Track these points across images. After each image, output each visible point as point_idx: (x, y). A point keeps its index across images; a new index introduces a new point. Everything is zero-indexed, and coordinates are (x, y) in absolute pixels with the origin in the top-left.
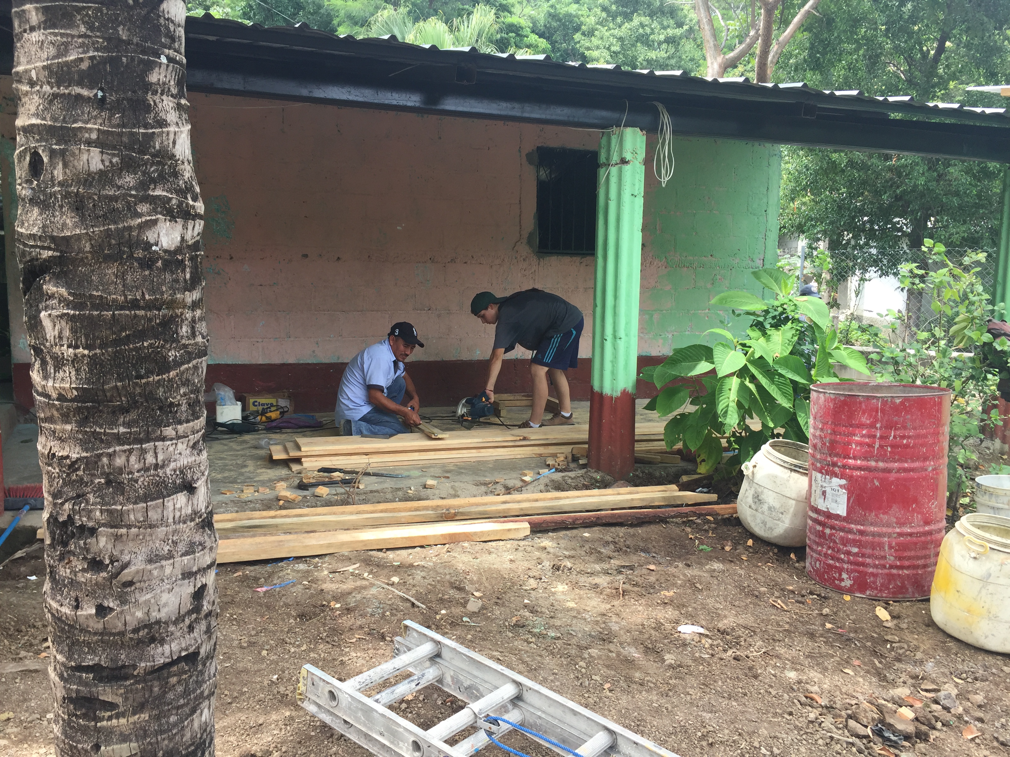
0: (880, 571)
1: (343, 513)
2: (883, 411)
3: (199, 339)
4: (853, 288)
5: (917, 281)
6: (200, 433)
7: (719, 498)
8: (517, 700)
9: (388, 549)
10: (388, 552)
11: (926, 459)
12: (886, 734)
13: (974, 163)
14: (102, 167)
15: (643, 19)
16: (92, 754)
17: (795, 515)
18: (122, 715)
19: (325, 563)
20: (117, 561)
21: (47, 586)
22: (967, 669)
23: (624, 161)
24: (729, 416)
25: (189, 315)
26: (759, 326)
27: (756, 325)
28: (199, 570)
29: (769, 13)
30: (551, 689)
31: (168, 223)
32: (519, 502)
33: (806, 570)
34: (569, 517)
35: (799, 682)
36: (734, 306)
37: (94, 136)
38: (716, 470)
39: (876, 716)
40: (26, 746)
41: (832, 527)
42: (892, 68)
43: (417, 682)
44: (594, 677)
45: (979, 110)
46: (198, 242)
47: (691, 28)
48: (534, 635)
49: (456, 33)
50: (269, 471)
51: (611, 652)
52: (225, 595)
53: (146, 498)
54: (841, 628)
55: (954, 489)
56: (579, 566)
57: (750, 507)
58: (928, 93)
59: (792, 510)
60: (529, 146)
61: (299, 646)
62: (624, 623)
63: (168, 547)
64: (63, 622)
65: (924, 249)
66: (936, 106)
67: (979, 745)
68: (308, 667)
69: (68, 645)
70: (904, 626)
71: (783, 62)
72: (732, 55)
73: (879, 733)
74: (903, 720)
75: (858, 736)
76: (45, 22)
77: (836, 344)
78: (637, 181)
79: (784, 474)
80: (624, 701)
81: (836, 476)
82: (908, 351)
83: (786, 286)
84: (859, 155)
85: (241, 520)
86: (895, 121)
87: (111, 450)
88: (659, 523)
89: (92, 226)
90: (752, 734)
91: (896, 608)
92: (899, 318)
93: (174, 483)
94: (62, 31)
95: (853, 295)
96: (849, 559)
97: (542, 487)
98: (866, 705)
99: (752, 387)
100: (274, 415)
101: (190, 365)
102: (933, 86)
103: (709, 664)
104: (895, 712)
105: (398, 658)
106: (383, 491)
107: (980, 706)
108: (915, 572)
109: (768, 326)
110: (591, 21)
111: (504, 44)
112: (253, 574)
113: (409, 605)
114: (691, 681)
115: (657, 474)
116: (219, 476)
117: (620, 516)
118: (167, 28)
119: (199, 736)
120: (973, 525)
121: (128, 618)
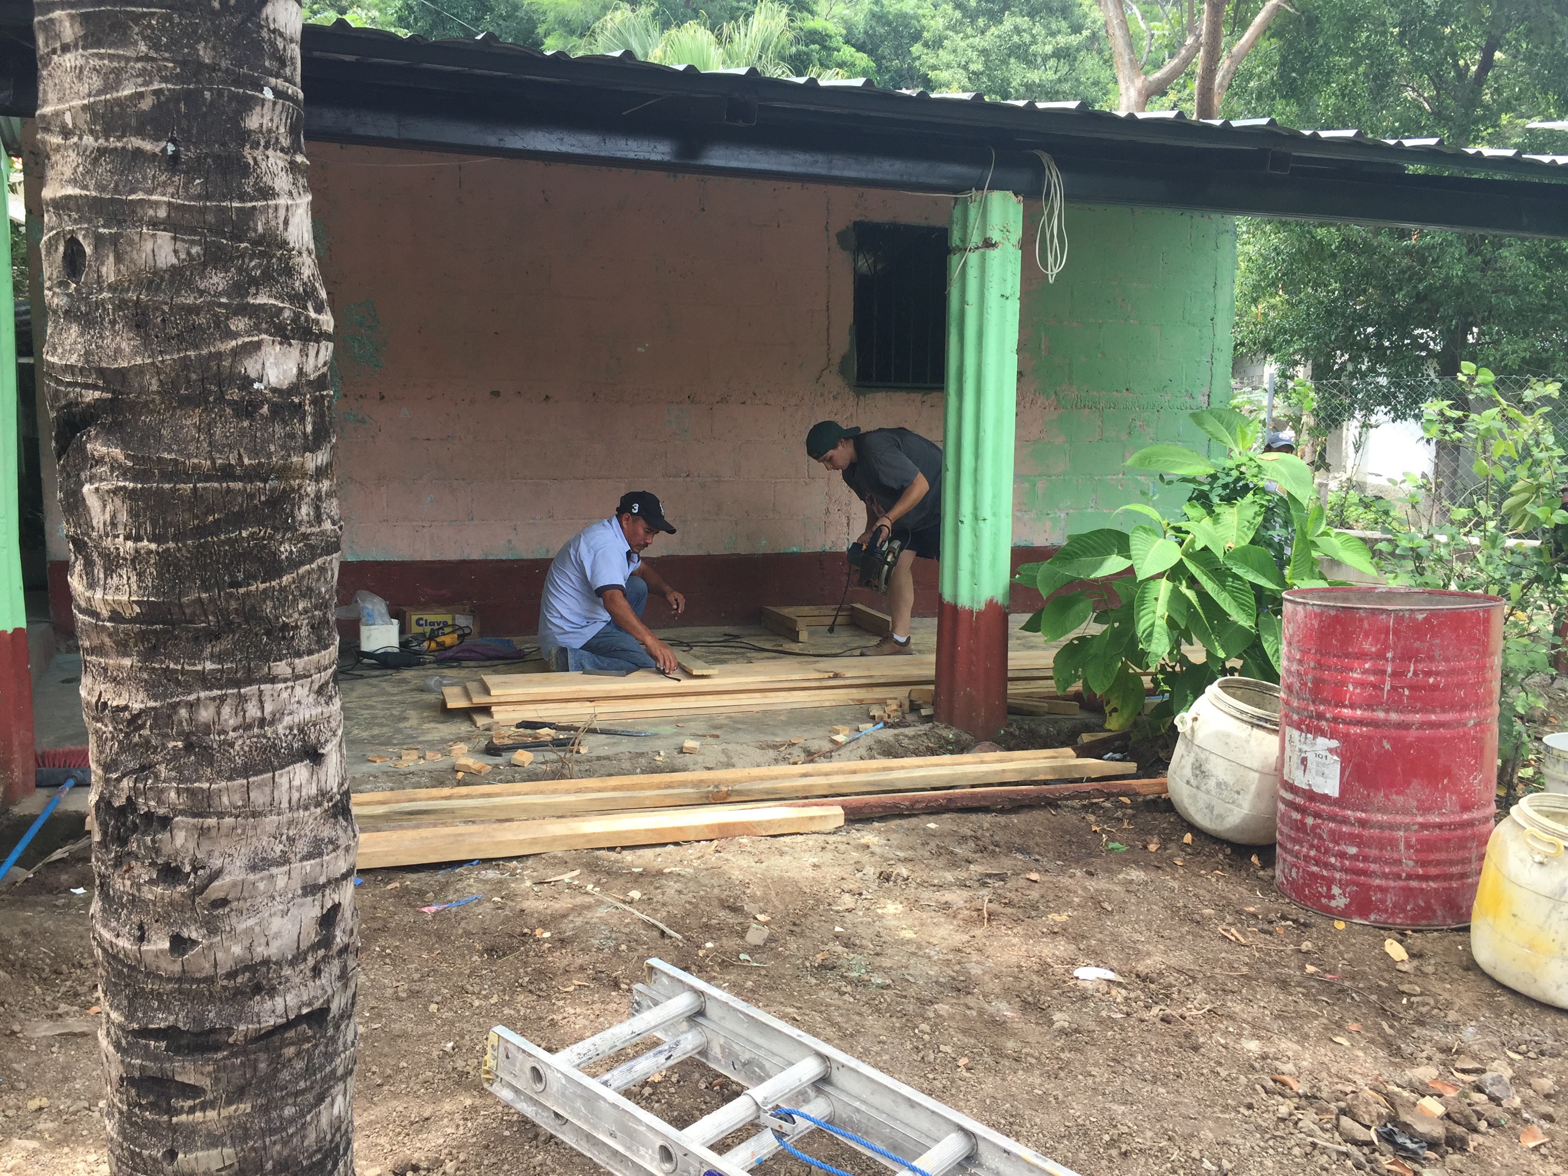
0: (1392, 884)
1: (554, 792)
2: (1396, 632)
3: (327, 526)
4: (1351, 439)
5: (1450, 428)
6: (330, 671)
7: (1139, 768)
8: (822, 1083)
9: (624, 848)
10: (625, 853)
11: (1464, 707)
12: (1400, 1140)
13: (1541, 242)
14: (175, 261)
15: (1019, 20)
16: (165, 1164)
17: (1258, 795)
18: (211, 1105)
19: (527, 868)
20: (203, 868)
21: (96, 907)
22: (1528, 1038)
23: (988, 244)
24: (1154, 641)
25: (310, 488)
26: (1202, 499)
27: (1197, 498)
28: (329, 882)
29: (1216, 9)
30: (876, 1066)
31: (278, 347)
32: (827, 774)
33: (1276, 881)
34: (905, 799)
35: (1264, 1057)
36: (1161, 468)
37: (162, 213)
38: (1135, 724)
39: (1384, 1111)
40: (66, 1150)
41: (1317, 815)
42: (1409, 94)
43: (667, 1054)
44: (942, 1048)
45: (1546, 159)
46: (324, 375)
47: (1094, 34)
48: (850, 982)
49: (728, 46)
50: (441, 726)
51: (970, 1008)
52: (374, 919)
53: (247, 770)
54: (1329, 972)
55: (1510, 754)
56: (921, 874)
57: (1188, 782)
58: (1466, 133)
59: (1253, 788)
60: (841, 221)
61: (486, 997)
62: (990, 963)
63: (281, 846)
64: (120, 961)
65: (1461, 377)
66: (1479, 153)
67: (1545, 1156)
68: (500, 1029)
69: (127, 996)
70: (1430, 969)
71: (1239, 86)
72: (1158, 75)
73: (1388, 1137)
74: (1425, 1117)
75: (1356, 1143)
76: (85, 37)
77: (1323, 528)
78: (1009, 274)
79: (1242, 731)
80: (989, 1085)
81: (1323, 734)
82: (1437, 537)
83: (1244, 437)
84: (1358, 230)
85: (397, 802)
86: (1415, 177)
87: (192, 697)
88: (1044, 807)
89: (161, 352)
90: (1189, 1137)
91: (1417, 941)
92: (1423, 486)
93: (290, 747)
94: (111, 51)
95: (1351, 450)
96: (1343, 865)
97: (863, 751)
98: (1368, 1094)
99: (1191, 595)
100: (449, 639)
101: (314, 566)
102: (1476, 122)
103: (1122, 1029)
104: (1415, 1104)
105: (638, 1016)
106: (616, 757)
107: (1548, 1096)
108: (1446, 885)
109: (1216, 500)
110: (936, 24)
111: (802, 62)
112: (416, 885)
113: (656, 934)
114: (1094, 1054)
115: (1043, 730)
116: (365, 734)
117: (984, 796)
118: (273, 44)
119: (328, 1137)
120: (1539, 812)
121: (220, 955)
